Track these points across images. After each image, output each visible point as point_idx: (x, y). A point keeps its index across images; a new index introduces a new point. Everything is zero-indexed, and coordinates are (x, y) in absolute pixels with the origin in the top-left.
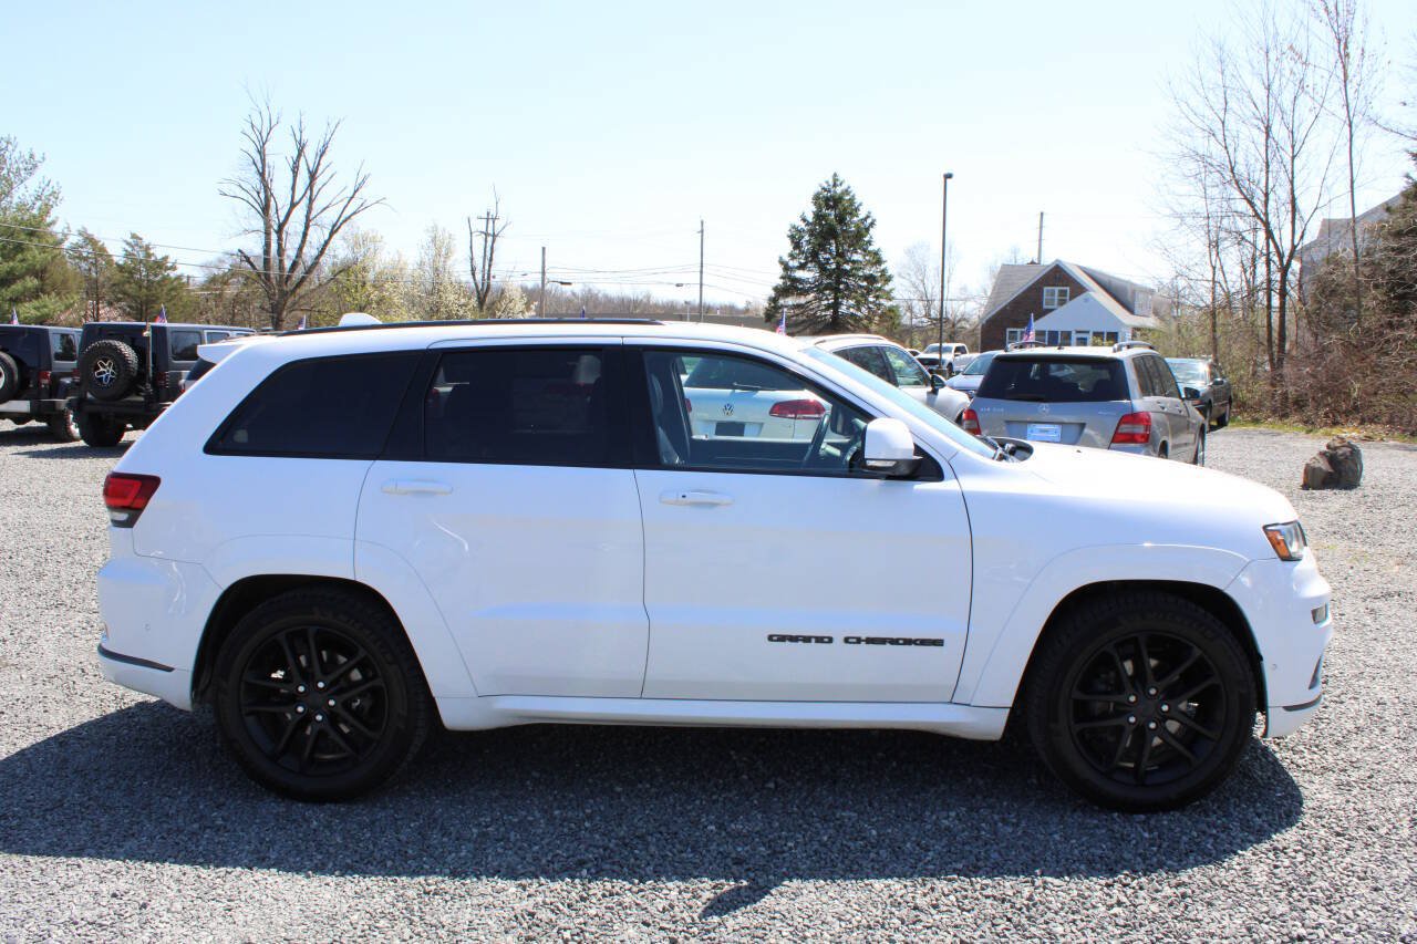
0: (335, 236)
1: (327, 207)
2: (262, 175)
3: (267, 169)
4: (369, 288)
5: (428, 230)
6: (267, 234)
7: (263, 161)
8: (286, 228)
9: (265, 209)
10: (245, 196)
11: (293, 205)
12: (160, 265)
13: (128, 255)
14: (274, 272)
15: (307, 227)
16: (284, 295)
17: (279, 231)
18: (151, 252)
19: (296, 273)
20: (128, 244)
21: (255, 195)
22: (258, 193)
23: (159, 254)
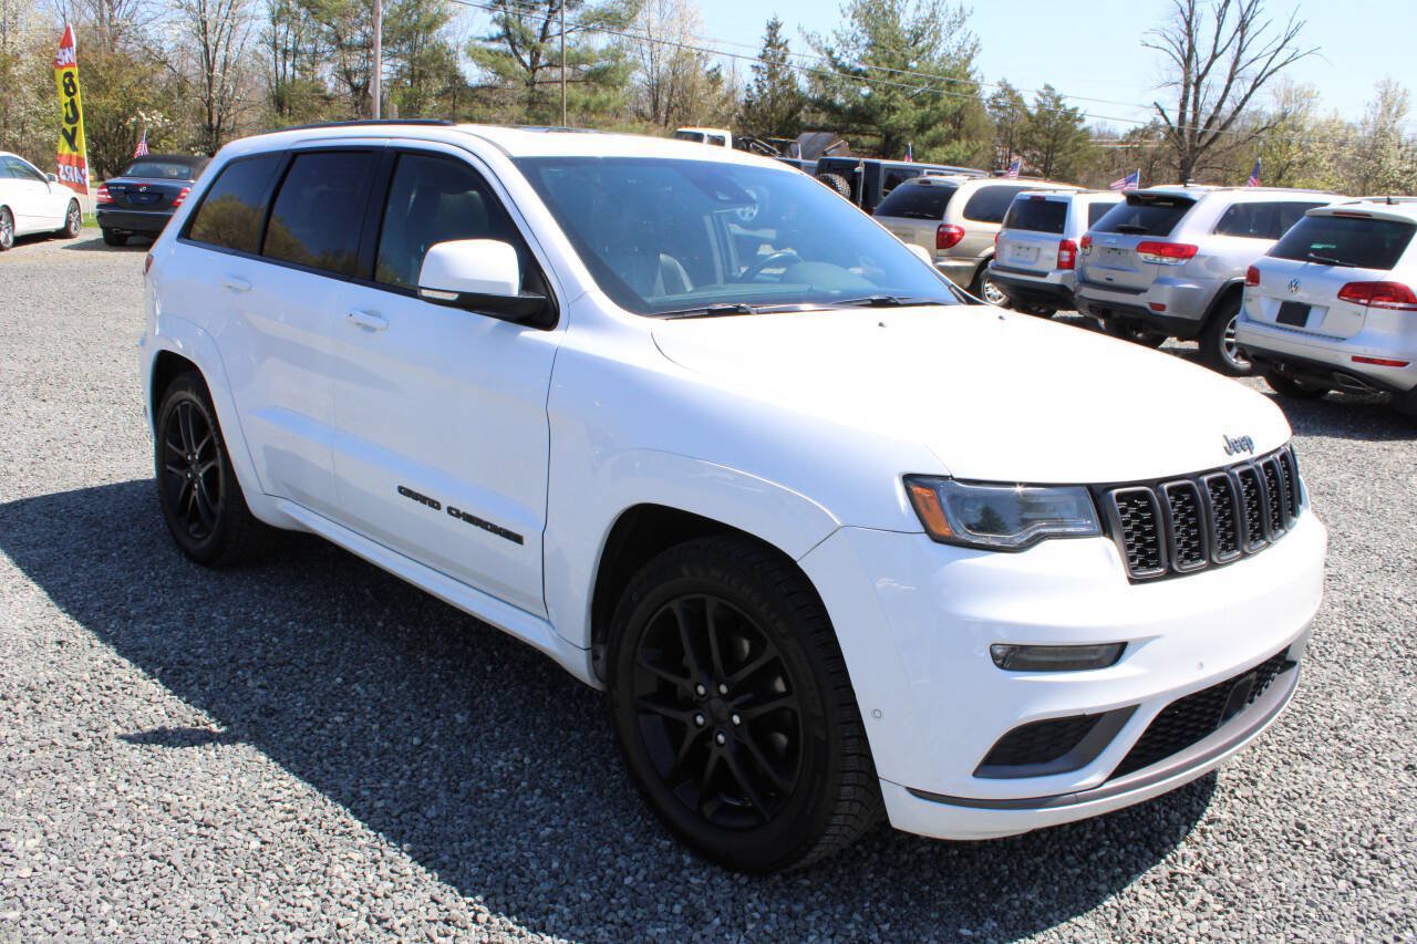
0: (1258, 90)
1: (1256, 58)
2: (1189, 24)
3: (1194, 19)
4: (1293, 149)
5: (1377, 86)
6: (1186, 86)
7: (1192, 10)
8: (1205, 81)
9: (1188, 61)
10: (1166, 45)
11: (1215, 56)
12: (1070, 116)
13: (1040, 106)
14: (1186, 128)
15: (1231, 80)
16: (1194, 150)
17: (1197, 85)
18: (1062, 102)
19: (1211, 129)
20: (1041, 94)
21: (1178, 45)
22: (1181, 43)
23: (1069, 104)
